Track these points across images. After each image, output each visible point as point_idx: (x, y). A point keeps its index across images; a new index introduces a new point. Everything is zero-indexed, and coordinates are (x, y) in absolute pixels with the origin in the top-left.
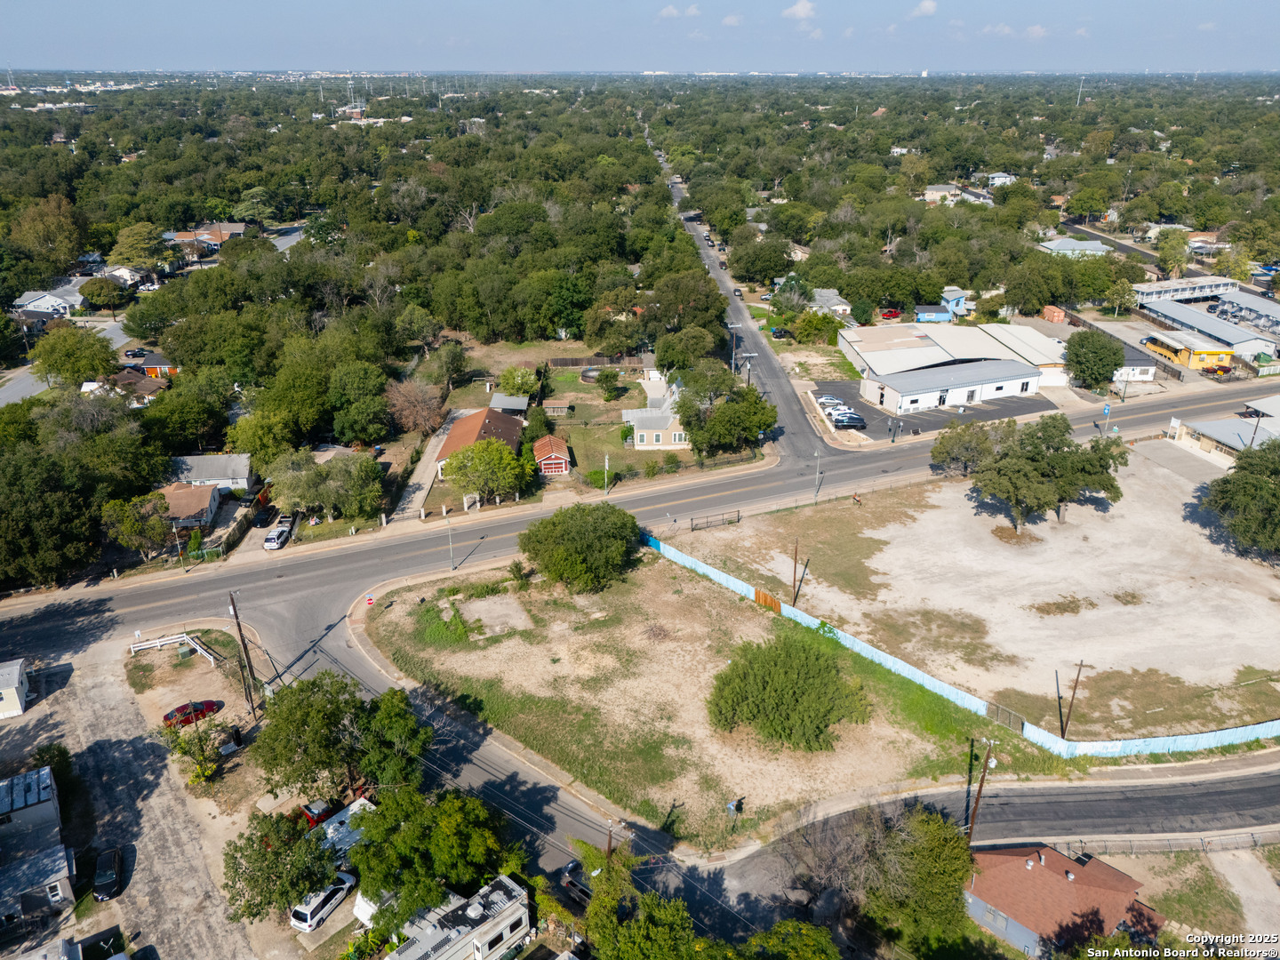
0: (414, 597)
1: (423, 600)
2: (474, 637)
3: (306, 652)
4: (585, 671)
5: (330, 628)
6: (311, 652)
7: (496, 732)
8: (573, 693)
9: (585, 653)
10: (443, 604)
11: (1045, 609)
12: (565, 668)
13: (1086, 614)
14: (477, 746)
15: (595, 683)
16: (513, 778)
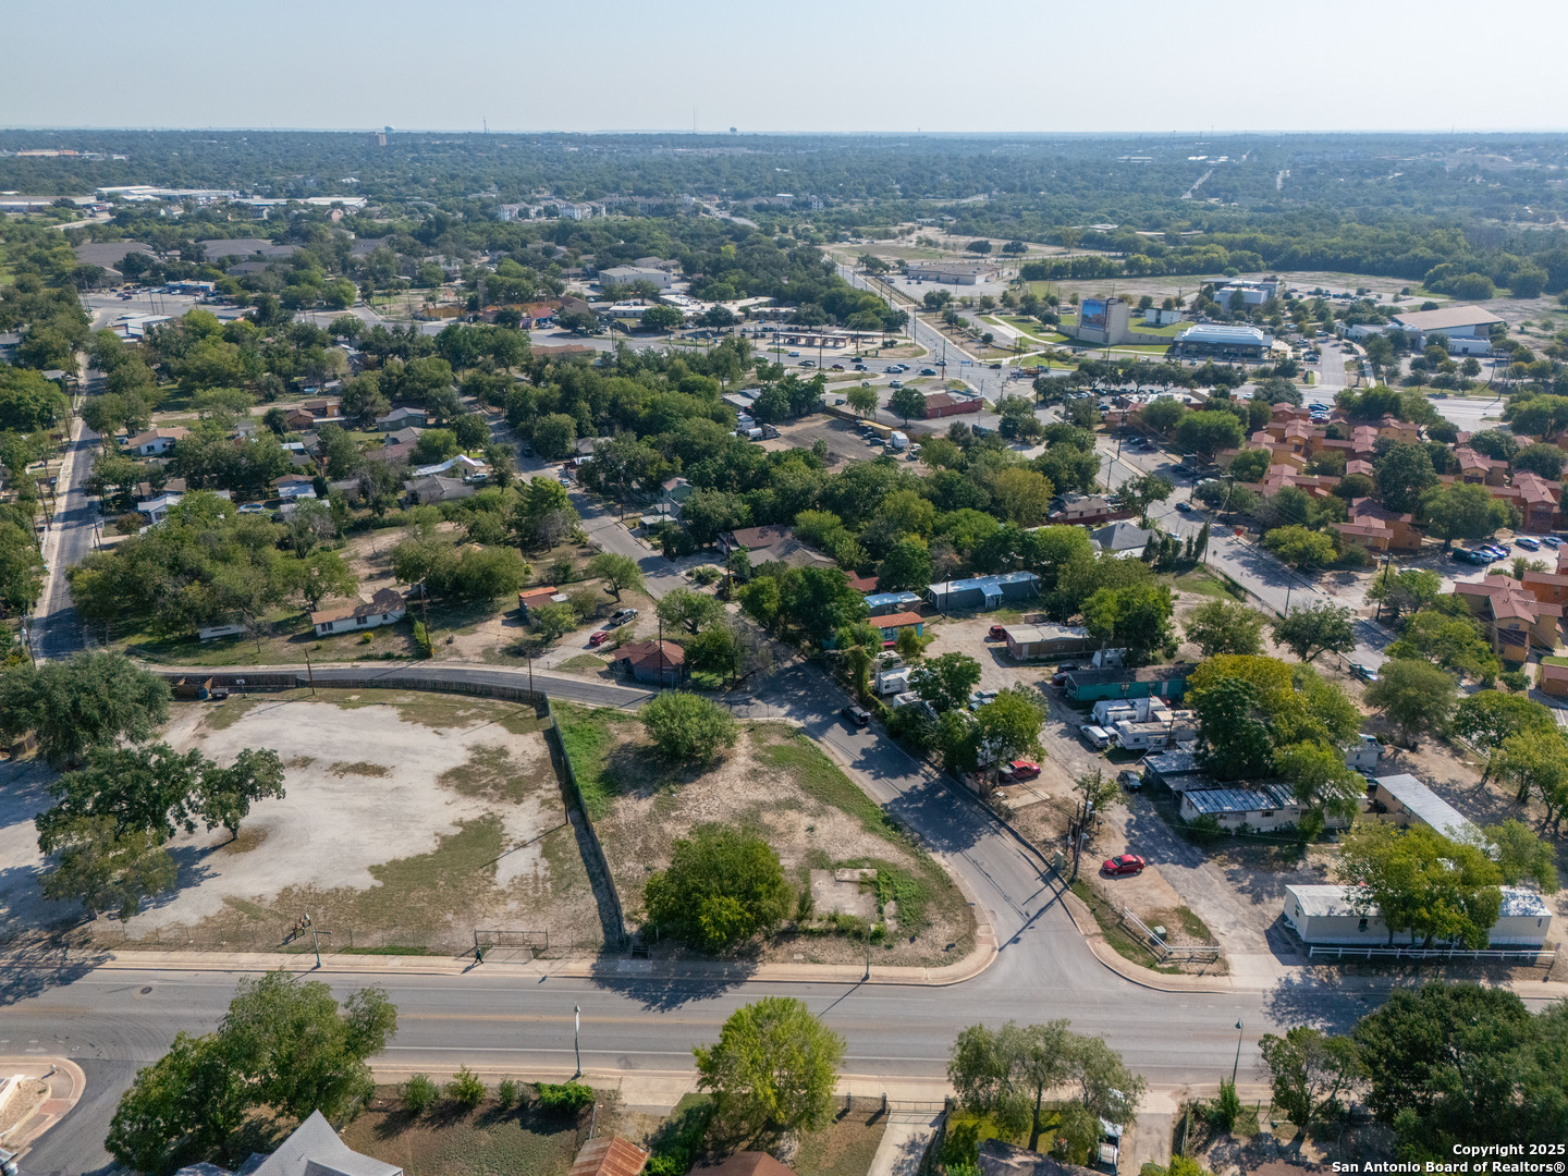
0: (921, 948)
1: (912, 940)
2: (871, 873)
3: (1036, 917)
4: (792, 815)
5: (1015, 940)
6: (1032, 915)
7: (879, 804)
8: (812, 803)
9: (783, 829)
10: (891, 925)
11: (379, 771)
12: (806, 821)
13: (354, 760)
14: (895, 801)
15: (792, 804)
16: (877, 777)
